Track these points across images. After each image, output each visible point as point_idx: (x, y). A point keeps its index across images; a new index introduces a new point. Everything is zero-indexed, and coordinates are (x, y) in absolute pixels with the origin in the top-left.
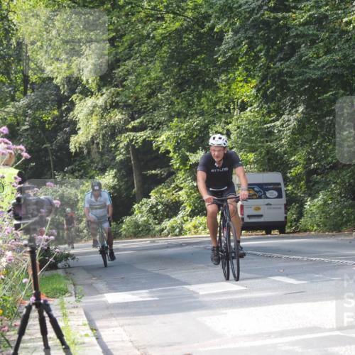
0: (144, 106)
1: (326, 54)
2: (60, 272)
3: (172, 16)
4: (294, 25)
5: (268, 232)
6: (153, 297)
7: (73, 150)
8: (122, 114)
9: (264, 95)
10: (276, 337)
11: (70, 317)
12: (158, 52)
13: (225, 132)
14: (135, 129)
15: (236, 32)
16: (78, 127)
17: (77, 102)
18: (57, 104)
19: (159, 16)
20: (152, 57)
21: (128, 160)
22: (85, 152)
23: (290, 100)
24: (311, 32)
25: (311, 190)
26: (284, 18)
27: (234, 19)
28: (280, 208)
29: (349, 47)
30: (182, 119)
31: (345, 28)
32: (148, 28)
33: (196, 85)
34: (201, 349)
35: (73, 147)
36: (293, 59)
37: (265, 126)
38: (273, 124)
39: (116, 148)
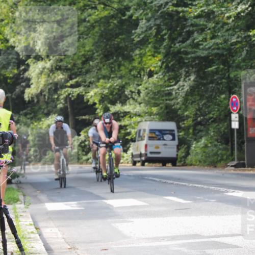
0: (80, 70)
1: (212, 38)
2: (14, 186)
3: (102, 6)
4: (190, 17)
5: (164, 165)
6: (79, 207)
7: (27, 99)
8: (63, 75)
9: (167, 67)
10: (168, 241)
11: (20, 219)
12: (91, 32)
13: (136, 91)
14: (72, 86)
15: (148, 20)
16: (31, 82)
17: (31, 64)
18: (17, 66)
19: (93, 6)
20: (87, 35)
21: (66, 108)
22: (36, 100)
23: (185, 71)
24: (201, 23)
25: (196, 136)
26: (183, 11)
27: (147, 10)
28: (174, 148)
29: (229, 35)
30: (106, 81)
31: (226, 21)
32: (85, 14)
33: (118, 57)
34: (114, 246)
35: (27, 97)
36: (188, 42)
37: (166, 89)
38: (172, 88)
39: (58, 99)
